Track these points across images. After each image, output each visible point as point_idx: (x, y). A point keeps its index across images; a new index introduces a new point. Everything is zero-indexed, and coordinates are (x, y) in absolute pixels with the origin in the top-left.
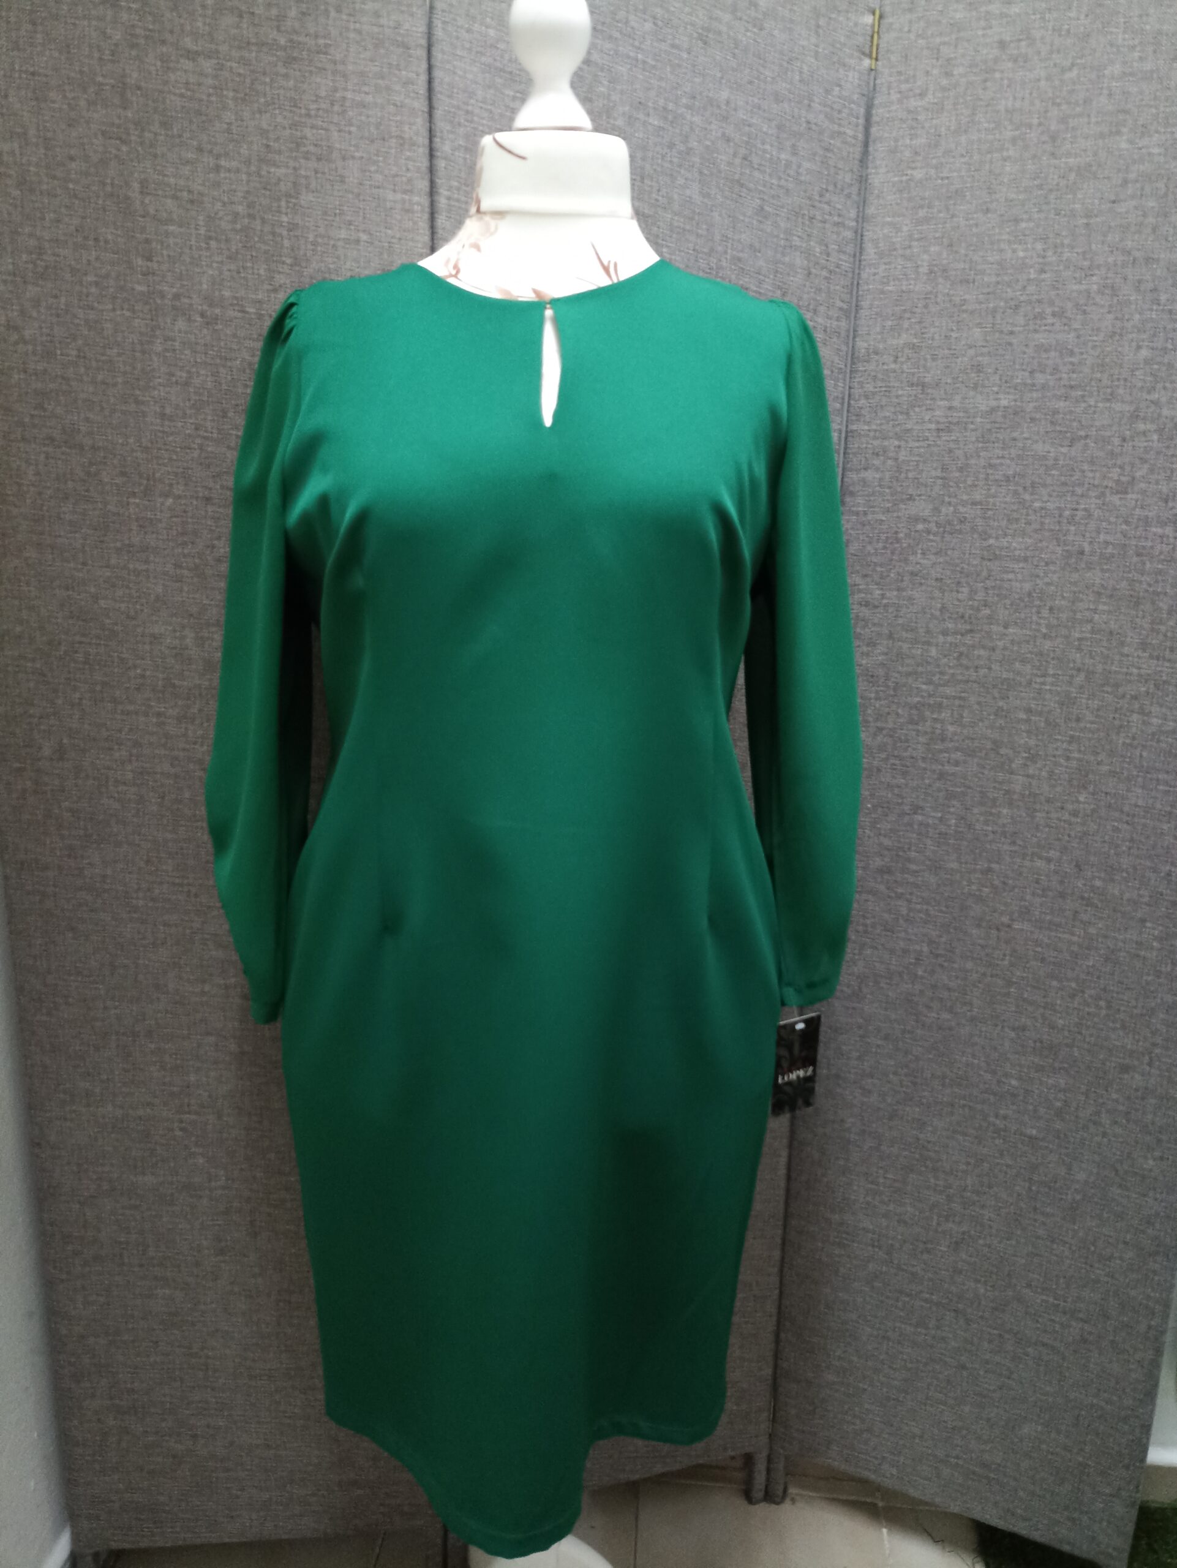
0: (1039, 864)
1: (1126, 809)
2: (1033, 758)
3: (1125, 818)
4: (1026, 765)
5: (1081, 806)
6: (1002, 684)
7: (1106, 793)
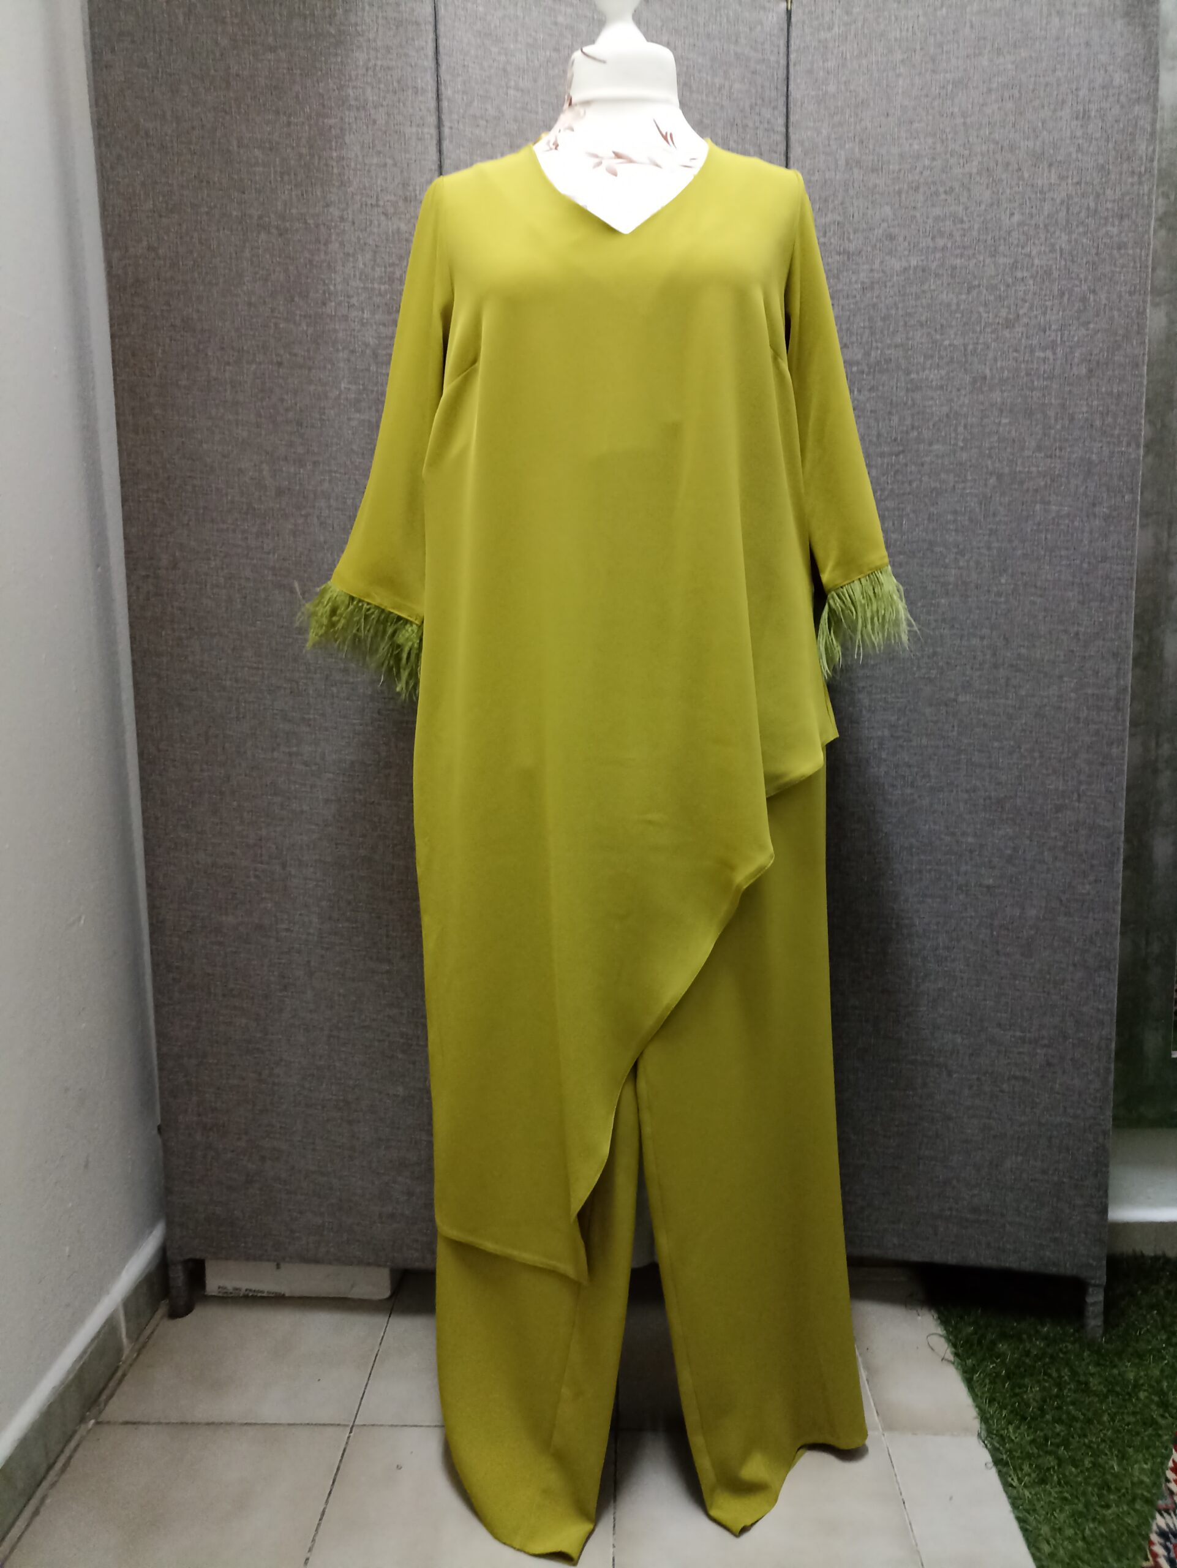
0: (974, 642)
1: (1039, 584)
2: (962, 553)
3: (1039, 592)
4: (956, 558)
5: (1004, 587)
6: (931, 492)
7: (1023, 574)
